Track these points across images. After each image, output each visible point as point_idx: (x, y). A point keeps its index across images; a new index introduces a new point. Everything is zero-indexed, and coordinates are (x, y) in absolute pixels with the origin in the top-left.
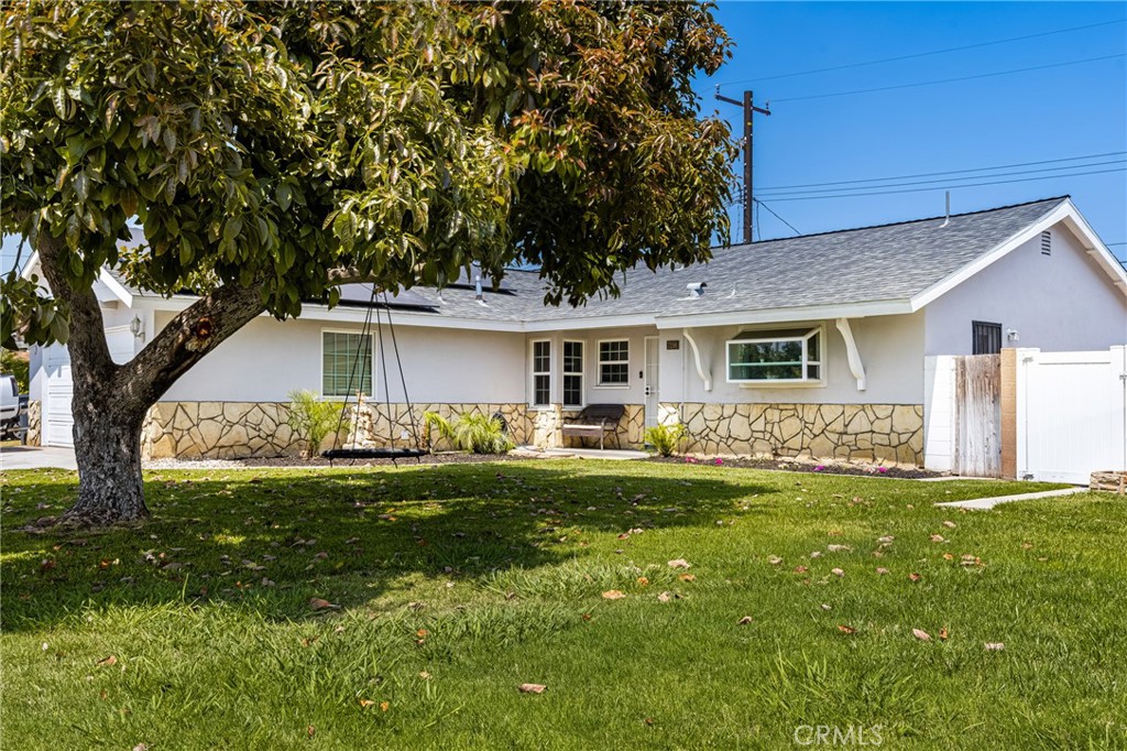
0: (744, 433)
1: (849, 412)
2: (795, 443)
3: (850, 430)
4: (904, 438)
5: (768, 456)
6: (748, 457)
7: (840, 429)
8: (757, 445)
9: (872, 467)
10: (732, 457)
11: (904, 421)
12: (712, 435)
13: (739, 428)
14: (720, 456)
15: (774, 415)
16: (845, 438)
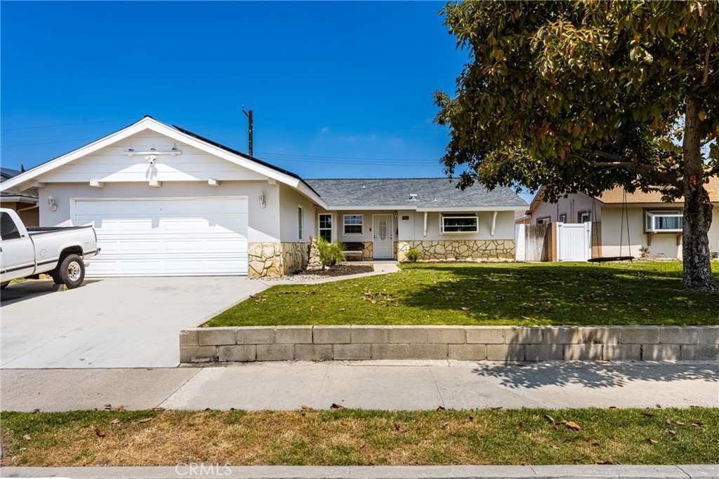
0: (442, 251)
1: (487, 243)
2: (466, 254)
3: (488, 249)
4: (508, 251)
5: (454, 259)
6: (444, 260)
7: (484, 248)
8: (448, 256)
9: (497, 261)
10: (437, 260)
11: (508, 245)
12: (426, 253)
13: (440, 249)
14: (431, 260)
15: (456, 245)
16: (486, 252)
